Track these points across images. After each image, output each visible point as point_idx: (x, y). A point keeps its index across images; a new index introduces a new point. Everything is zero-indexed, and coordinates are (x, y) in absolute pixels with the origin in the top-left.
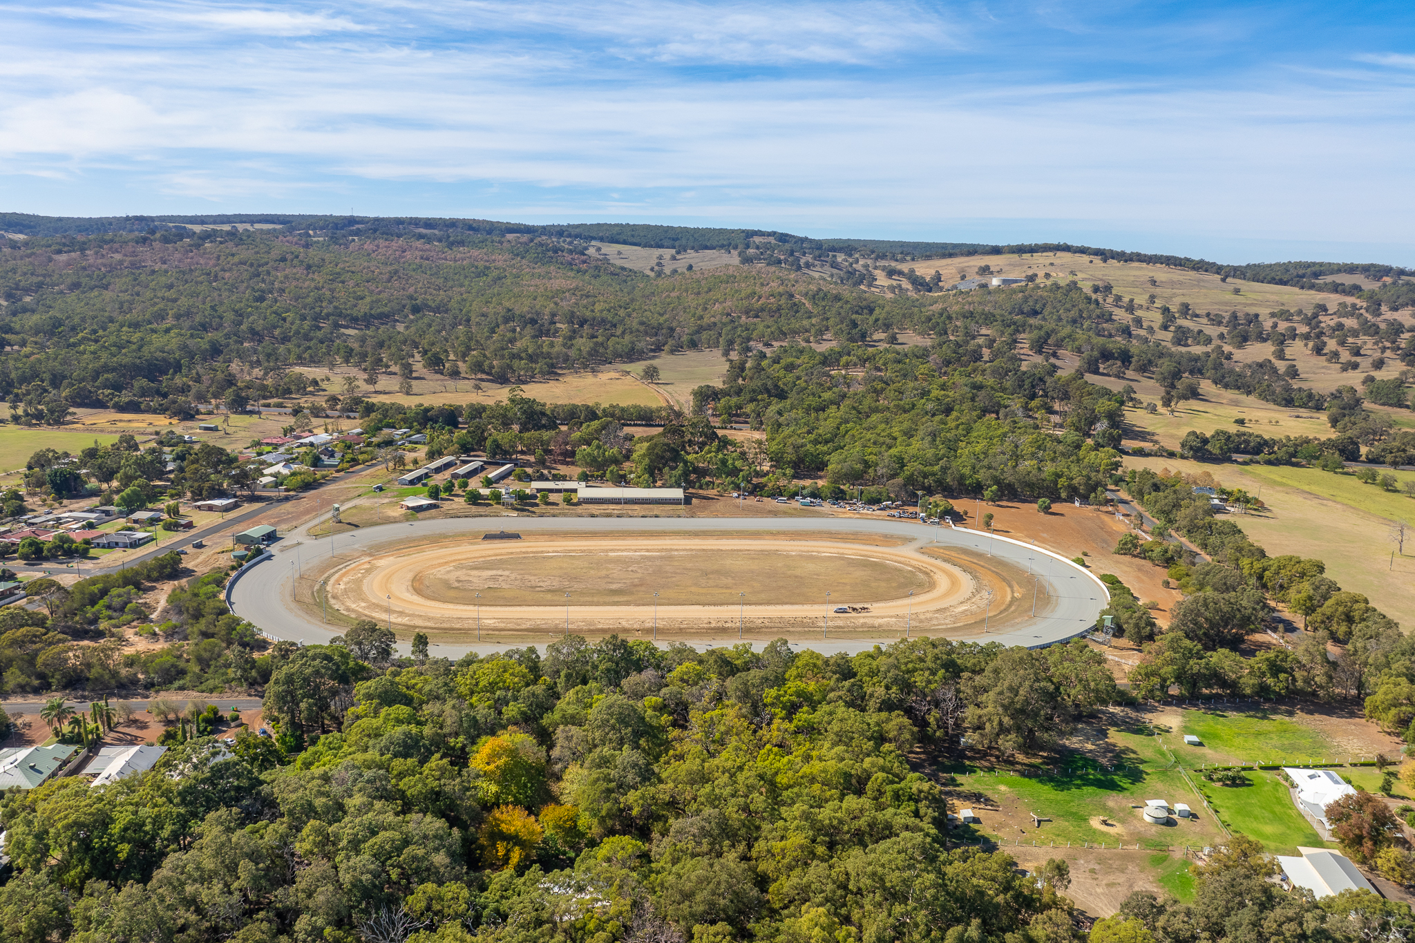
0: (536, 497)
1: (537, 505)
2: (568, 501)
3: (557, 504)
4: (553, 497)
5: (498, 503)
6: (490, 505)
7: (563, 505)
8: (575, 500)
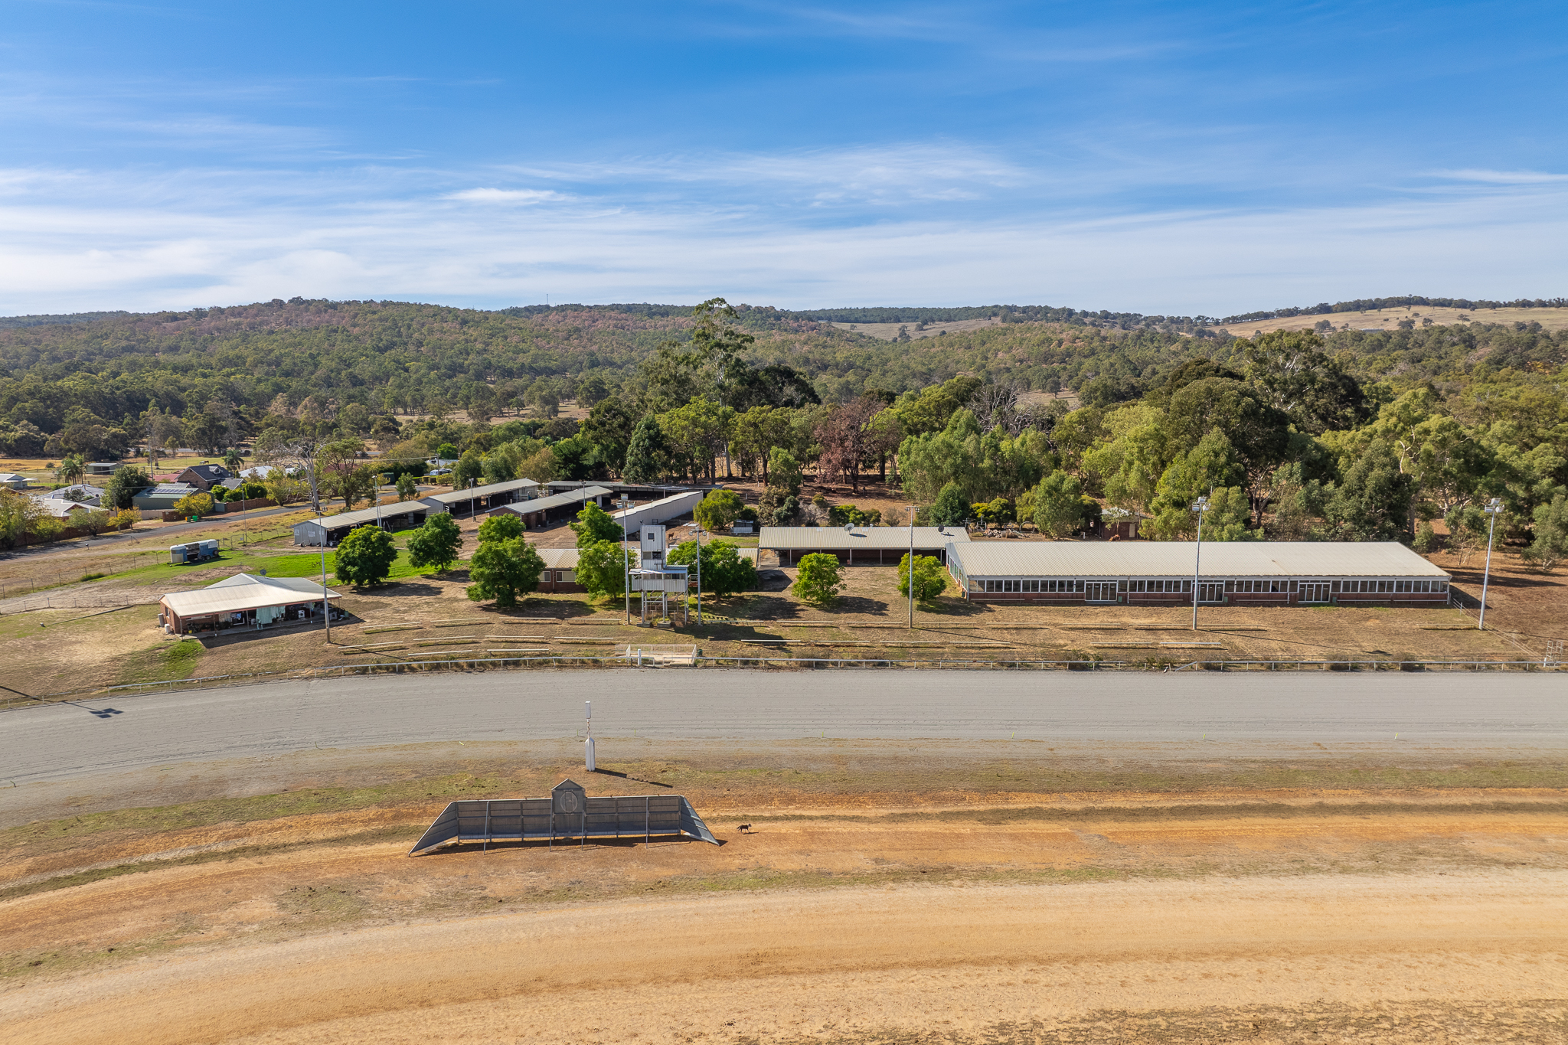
0: (780, 581)
1: (788, 610)
2: (929, 595)
3: (880, 608)
4: (855, 581)
5: (617, 604)
6: (582, 609)
7: (904, 611)
8: (956, 589)
